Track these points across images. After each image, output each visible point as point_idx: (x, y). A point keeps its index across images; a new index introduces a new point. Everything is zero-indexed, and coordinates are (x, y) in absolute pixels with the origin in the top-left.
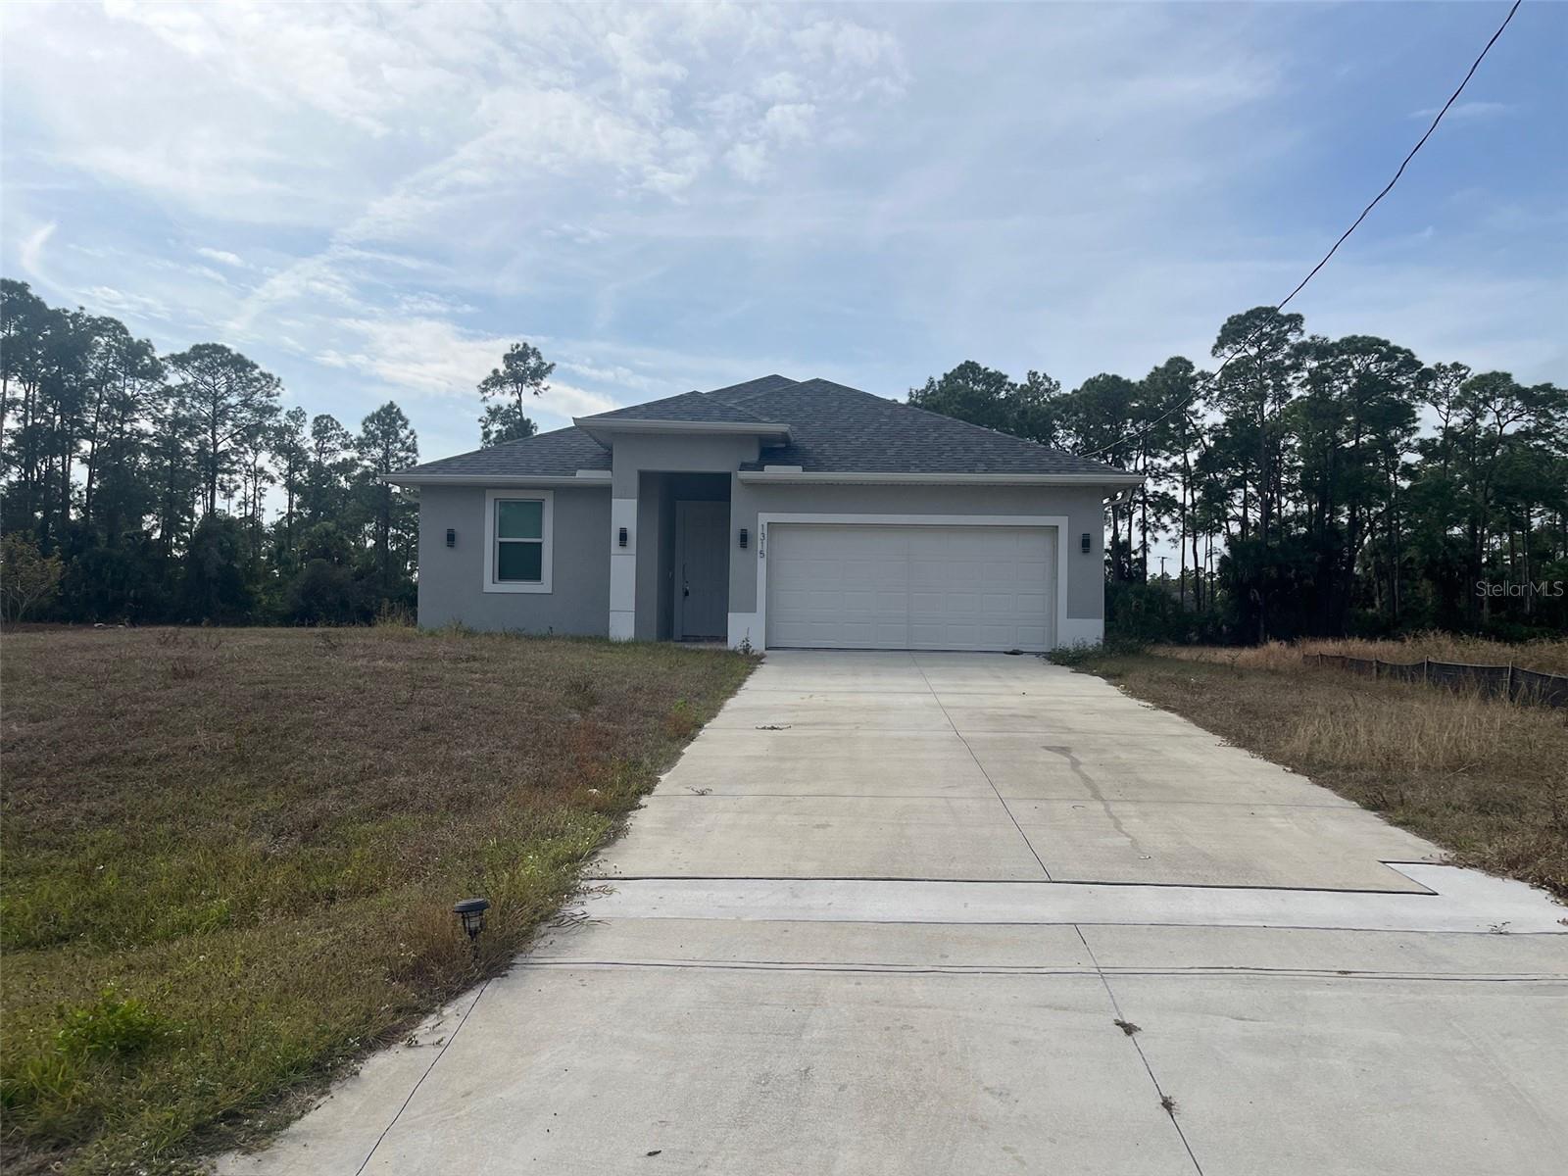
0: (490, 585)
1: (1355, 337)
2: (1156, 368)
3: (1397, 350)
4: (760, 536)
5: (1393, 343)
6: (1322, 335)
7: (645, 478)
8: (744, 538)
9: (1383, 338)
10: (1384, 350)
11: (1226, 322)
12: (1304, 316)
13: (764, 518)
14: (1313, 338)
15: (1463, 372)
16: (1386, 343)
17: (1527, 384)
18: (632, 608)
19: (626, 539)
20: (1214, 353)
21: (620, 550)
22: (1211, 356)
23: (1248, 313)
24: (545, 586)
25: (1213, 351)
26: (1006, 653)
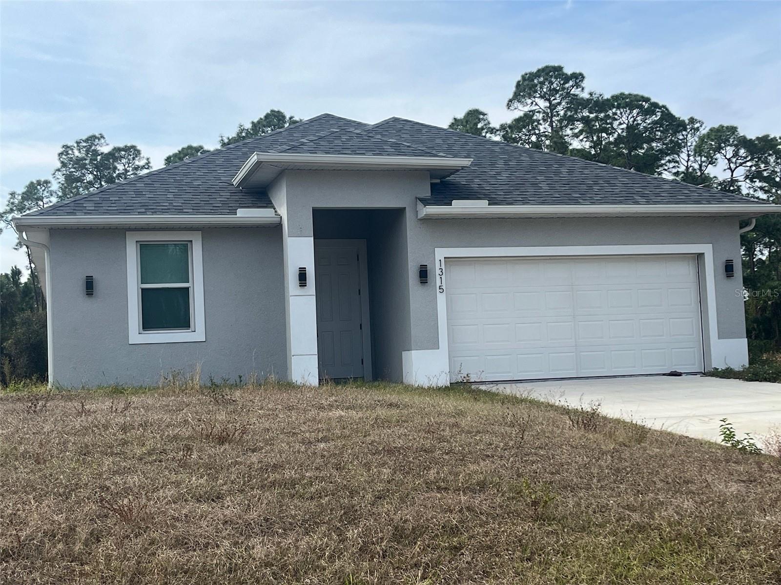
0: (136, 335)
1: (622, 94)
2: (455, 119)
3: (655, 105)
4: (438, 272)
5: (653, 100)
6: (598, 92)
7: (320, 215)
8: (424, 274)
9: (646, 95)
10: (646, 106)
11: (519, 78)
12: (585, 75)
13: (441, 253)
14: (591, 94)
15: (697, 125)
16: (647, 100)
17: (751, 135)
18: (315, 350)
19: (305, 280)
20: (509, 106)
21: (300, 291)
22: (505, 108)
23: (539, 71)
24: (197, 332)
25: (508, 104)
26: (664, 375)
